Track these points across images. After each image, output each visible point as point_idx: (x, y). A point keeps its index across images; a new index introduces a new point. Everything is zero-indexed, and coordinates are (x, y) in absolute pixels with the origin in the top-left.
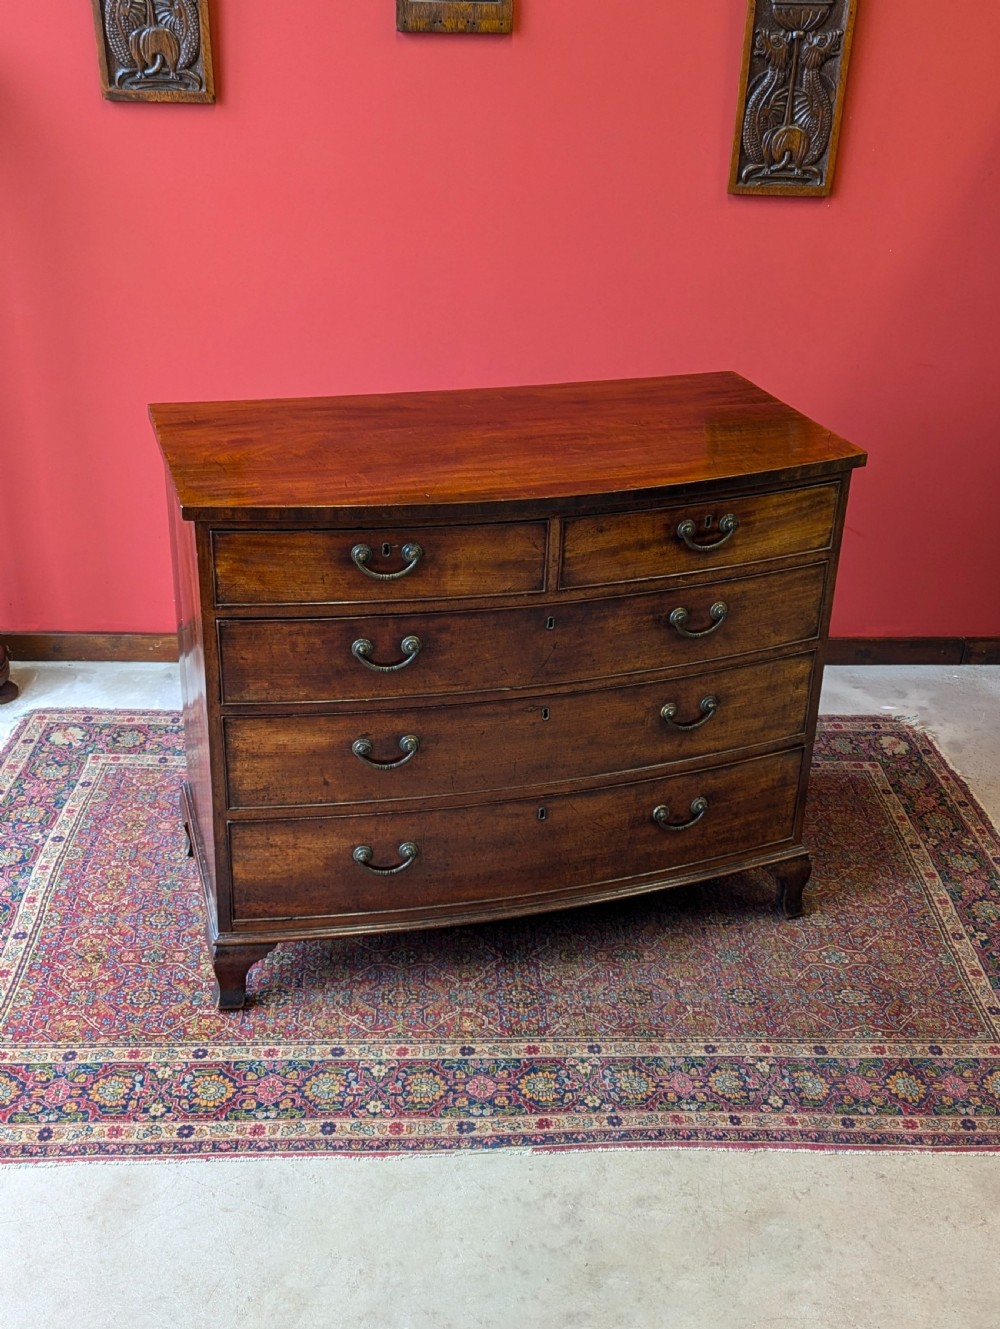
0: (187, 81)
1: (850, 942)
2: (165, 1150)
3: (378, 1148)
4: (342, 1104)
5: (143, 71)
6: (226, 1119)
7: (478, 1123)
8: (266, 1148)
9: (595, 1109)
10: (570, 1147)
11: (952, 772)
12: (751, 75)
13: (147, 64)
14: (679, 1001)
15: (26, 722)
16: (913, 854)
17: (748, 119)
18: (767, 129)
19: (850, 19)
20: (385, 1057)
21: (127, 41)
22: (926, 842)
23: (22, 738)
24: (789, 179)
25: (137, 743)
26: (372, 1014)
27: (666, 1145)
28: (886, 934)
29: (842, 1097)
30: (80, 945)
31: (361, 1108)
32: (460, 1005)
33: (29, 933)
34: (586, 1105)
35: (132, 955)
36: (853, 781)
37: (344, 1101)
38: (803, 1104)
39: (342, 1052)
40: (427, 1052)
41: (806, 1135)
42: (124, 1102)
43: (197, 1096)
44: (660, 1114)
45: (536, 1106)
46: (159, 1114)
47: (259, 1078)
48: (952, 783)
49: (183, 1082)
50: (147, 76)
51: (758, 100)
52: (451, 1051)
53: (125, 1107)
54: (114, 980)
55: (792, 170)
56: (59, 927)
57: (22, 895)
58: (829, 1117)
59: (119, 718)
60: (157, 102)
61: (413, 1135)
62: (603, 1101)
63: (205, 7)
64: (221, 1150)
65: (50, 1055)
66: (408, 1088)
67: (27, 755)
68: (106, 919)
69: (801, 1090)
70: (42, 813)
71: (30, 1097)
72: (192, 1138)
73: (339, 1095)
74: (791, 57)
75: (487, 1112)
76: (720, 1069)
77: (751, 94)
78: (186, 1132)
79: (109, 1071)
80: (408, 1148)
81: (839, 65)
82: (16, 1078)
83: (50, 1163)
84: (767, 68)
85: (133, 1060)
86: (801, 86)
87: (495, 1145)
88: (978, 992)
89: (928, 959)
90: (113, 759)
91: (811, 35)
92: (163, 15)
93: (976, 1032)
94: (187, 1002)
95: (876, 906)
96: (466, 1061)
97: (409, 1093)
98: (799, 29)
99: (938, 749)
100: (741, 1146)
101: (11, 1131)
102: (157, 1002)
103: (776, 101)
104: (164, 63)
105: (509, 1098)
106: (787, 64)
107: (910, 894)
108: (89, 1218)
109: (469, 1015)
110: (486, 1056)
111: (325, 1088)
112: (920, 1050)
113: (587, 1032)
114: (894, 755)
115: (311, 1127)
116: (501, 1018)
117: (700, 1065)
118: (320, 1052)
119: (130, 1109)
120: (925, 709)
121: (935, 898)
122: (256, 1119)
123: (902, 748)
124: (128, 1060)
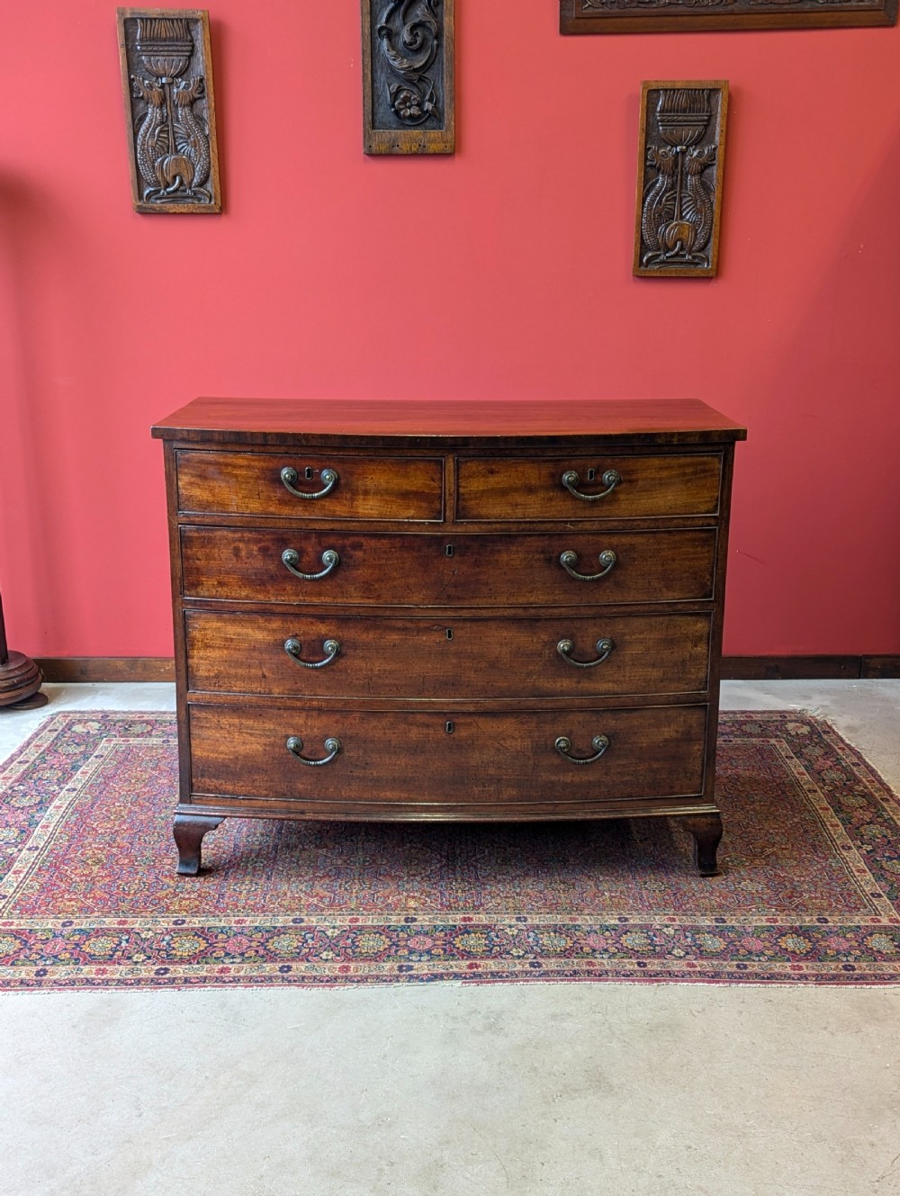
0: (200, 196)
1: (751, 851)
2: (143, 983)
3: (327, 981)
4: (299, 953)
5: (165, 189)
6: (198, 963)
7: (416, 965)
8: (230, 982)
9: (519, 957)
10: (496, 981)
11: (848, 745)
12: (646, 180)
13: (168, 183)
14: (598, 889)
15: (52, 719)
16: (810, 796)
17: (645, 215)
18: (661, 224)
19: (721, 135)
20: (338, 923)
21: (153, 167)
22: (821, 788)
23: (48, 728)
24: (681, 263)
25: (145, 731)
26: (330, 898)
27: (579, 980)
28: (783, 846)
29: (738, 950)
30: (82, 854)
31: (315, 956)
32: (407, 890)
33: (41, 847)
34: (512, 954)
35: (127, 861)
36: (760, 751)
37: (301, 951)
38: (702, 953)
39: (302, 921)
40: (375, 921)
41: (705, 974)
42: (111, 953)
43: (174, 949)
44: (576, 961)
45: (467, 954)
46: (141, 960)
47: (229, 937)
48: (848, 751)
49: (163, 940)
50: (168, 193)
51: (652, 201)
52: (396, 920)
53: (112, 956)
54: (109, 876)
55: (684, 256)
56: (66, 843)
57: (37, 824)
58: (725, 963)
59: (130, 716)
60: (175, 213)
61: (359, 973)
62: (526, 952)
63: (214, 138)
64: (191, 983)
65: (50, 923)
66: (357, 943)
67: (51, 739)
68: (108, 838)
69: (701, 946)
70: (60, 774)
71: (30, 949)
72: (167, 976)
73: (297, 948)
74: (677, 167)
75: (425, 958)
76: (631, 932)
77: (647, 195)
78: (162, 972)
79: (100, 933)
80: (353, 981)
81: (715, 172)
82: (19, 938)
83: (45, 991)
84: (658, 175)
85: (121, 926)
86: (687, 189)
87: (427, 981)
88: (862, 883)
89: (818, 862)
90: (124, 741)
91: (691, 149)
92: (181, 146)
93: (859, 909)
95: (776, 828)
96: (409, 927)
98: (682, 145)
99: (836, 730)
100: (647, 981)
101: (12, 971)
102: (145, 889)
103: (667, 201)
104: (181, 183)
105: (445, 950)
106: (674, 172)
107: (807, 820)
108: (74, 1026)
109: (413, 897)
110: (427, 923)
111: (284, 944)
112: (808, 920)
113: (515, 908)
114: (797, 734)
115: (270, 968)
116: (442, 899)
117: (615, 930)
118: (280, 921)
119: (115, 957)
120: (827, 706)
121: (828, 823)
122: (223, 963)
123: (805, 730)
124: (116, 926)
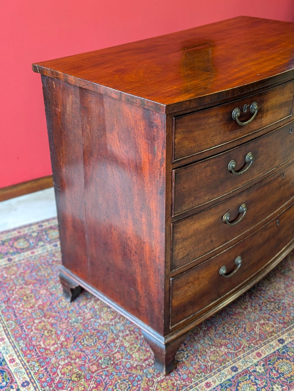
20: (255, 361)
26: (228, 343)
30: (63, 374)
32: (256, 321)
33: (28, 380)
35: (95, 367)
39: (236, 368)
40: (268, 350)
52: (275, 345)
54: (99, 384)
56: (42, 369)
66: (280, 372)
68: (63, 353)
94: (144, 378)
96: (285, 346)
97: (283, 374)
102: (131, 386)
109: (263, 324)
110: (290, 340)
116: (276, 320)
118: (228, 373)
